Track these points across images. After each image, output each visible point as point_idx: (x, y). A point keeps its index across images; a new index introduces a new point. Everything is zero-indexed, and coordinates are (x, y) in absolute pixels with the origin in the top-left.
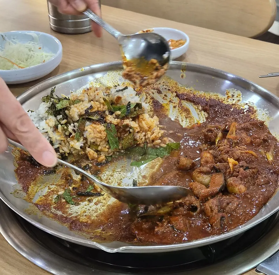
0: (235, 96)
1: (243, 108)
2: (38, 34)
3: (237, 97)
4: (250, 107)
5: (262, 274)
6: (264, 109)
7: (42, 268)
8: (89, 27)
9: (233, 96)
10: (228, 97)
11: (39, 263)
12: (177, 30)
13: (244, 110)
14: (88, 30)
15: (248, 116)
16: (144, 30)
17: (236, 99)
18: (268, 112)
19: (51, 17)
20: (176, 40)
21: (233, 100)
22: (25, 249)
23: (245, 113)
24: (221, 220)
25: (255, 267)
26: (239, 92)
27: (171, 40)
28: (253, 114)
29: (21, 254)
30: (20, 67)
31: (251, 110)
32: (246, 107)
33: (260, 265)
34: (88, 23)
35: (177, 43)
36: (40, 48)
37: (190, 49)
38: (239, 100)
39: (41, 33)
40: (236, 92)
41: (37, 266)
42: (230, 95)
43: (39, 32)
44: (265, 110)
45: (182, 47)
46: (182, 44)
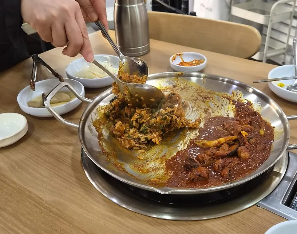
0: (238, 95)
1: (244, 102)
2: (110, 57)
3: (240, 95)
4: (248, 101)
5: (261, 208)
6: (257, 103)
7: (118, 204)
8: (142, 52)
9: (237, 94)
10: (234, 95)
11: (115, 200)
12: (199, 54)
13: (244, 103)
14: (142, 54)
15: (247, 107)
16: (178, 54)
17: (239, 97)
18: (260, 105)
19: (118, 46)
20: (198, 60)
21: (237, 97)
22: (106, 192)
23: (245, 105)
24: (229, 172)
25: (256, 204)
26: (240, 92)
27: (195, 60)
28: (250, 106)
29: (104, 196)
30: (99, 77)
31: (249, 103)
32: (246, 101)
33: (260, 202)
34: (141, 50)
35: (199, 62)
36: (112, 66)
37: (207, 66)
38: (241, 97)
39: (112, 56)
40: (239, 92)
41: (113, 202)
42: (235, 94)
43: (111, 55)
44: (259, 103)
45: (202, 64)
46: (203, 62)
